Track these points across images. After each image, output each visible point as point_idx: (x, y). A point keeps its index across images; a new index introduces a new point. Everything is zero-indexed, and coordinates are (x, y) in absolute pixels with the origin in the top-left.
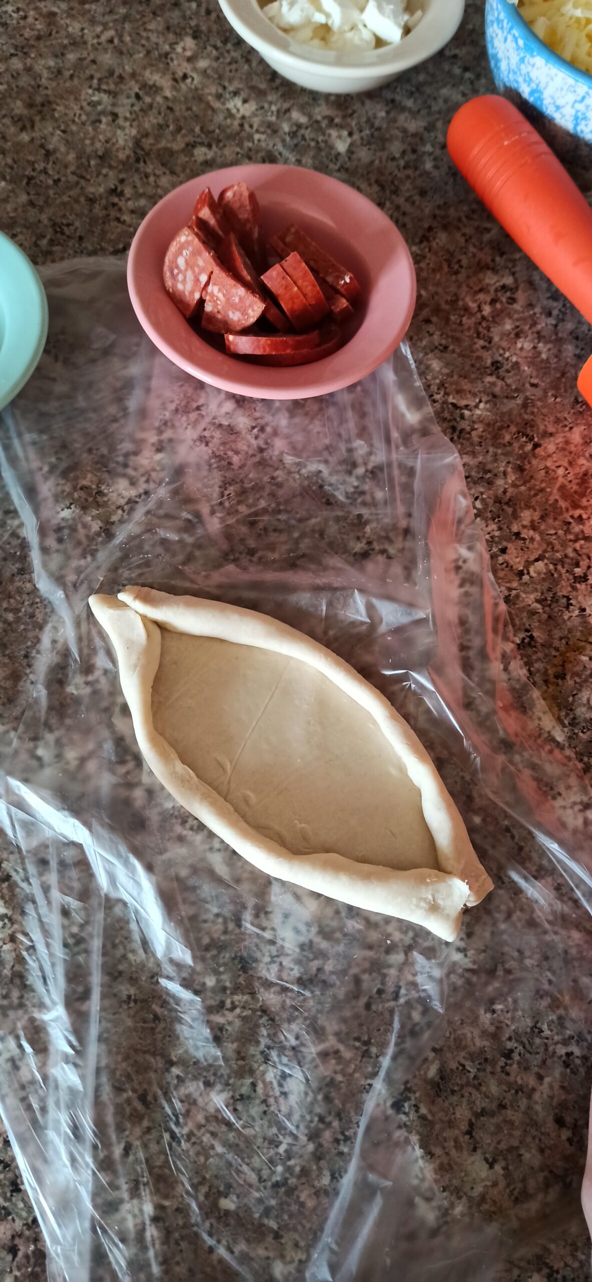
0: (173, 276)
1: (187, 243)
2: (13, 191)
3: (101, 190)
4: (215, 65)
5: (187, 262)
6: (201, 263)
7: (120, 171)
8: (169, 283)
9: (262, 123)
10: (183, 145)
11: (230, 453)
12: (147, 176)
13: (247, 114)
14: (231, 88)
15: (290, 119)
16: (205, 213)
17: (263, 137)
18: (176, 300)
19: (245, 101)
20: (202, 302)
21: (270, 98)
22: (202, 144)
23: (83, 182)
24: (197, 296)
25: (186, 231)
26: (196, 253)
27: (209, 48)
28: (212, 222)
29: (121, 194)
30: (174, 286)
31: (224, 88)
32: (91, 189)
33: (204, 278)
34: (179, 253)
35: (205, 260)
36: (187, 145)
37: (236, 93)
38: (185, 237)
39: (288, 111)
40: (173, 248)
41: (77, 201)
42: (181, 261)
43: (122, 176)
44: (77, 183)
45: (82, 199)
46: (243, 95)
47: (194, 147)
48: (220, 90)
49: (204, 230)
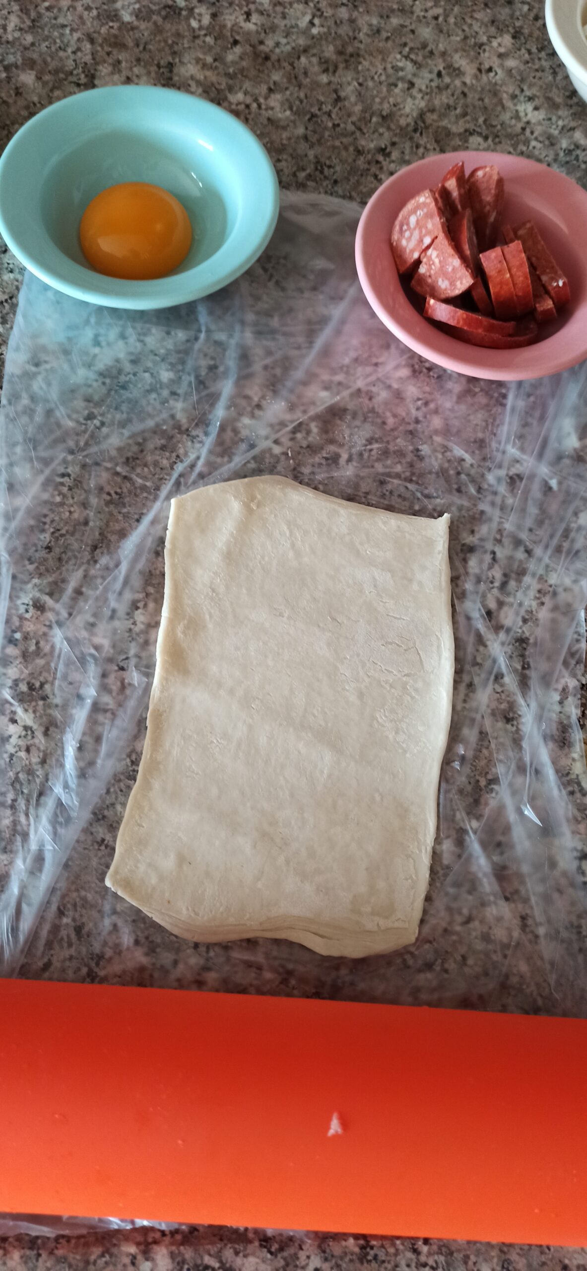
0: (401, 231)
1: (424, 204)
2: (294, 122)
3: (372, 145)
4: (522, 67)
5: (418, 221)
6: (430, 226)
7: (396, 135)
8: (395, 236)
9: (545, 132)
10: (462, 130)
11: (388, 414)
12: (418, 147)
13: (533, 121)
14: (528, 93)
15: (571, 137)
16: (452, 184)
17: (539, 145)
18: (395, 253)
19: (536, 108)
20: (418, 262)
21: (560, 113)
22: (480, 134)
23: (358, 134)
24: (416, 255)
25: (427, 193)
26: (429, 216)
27: (523, 51)
28: (455, 194)
29: (388, 155)
30: (399, 240)
31: (522, 90)
32: (363, 142)
33: (427, 241)
34: (414, 211)
35: (435, 224)
36: (466, 131)
37: (530, 99)
38: (425, 199)
39: (573, 129)
40: (410, 206)
41: (346, 148)
42: (413, 220)
43: (396, 139)
44: (353, 133)
45: (351, 149)
46: (537, 102)
47: (471, 134)
48: (517, 92)
49: (444, 199)
